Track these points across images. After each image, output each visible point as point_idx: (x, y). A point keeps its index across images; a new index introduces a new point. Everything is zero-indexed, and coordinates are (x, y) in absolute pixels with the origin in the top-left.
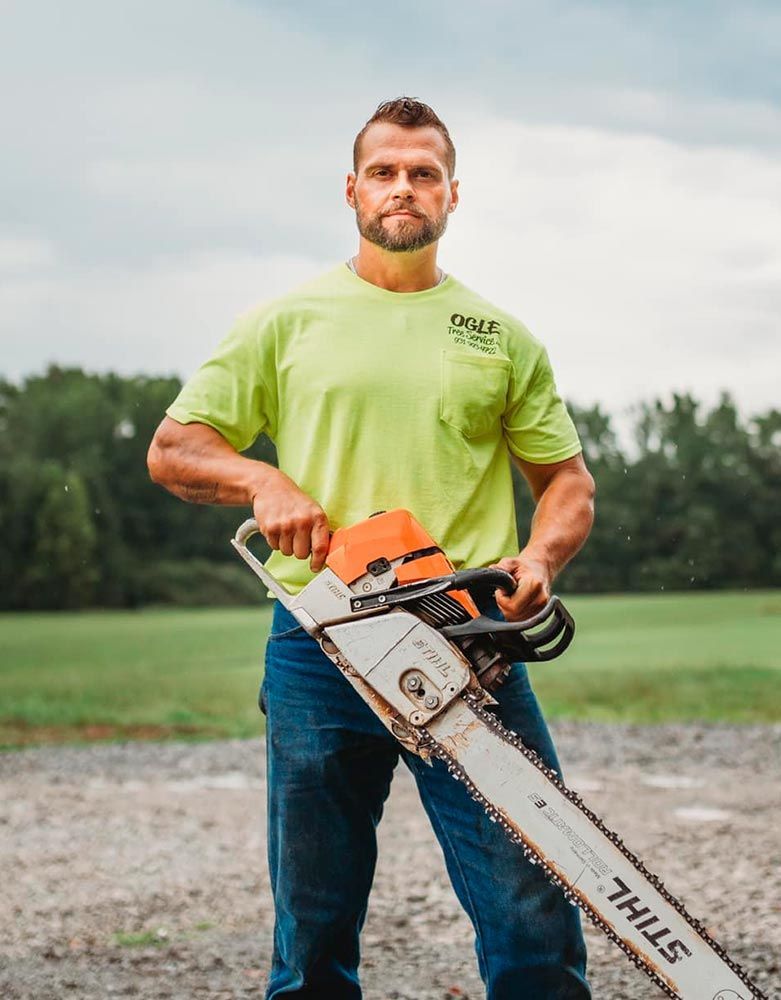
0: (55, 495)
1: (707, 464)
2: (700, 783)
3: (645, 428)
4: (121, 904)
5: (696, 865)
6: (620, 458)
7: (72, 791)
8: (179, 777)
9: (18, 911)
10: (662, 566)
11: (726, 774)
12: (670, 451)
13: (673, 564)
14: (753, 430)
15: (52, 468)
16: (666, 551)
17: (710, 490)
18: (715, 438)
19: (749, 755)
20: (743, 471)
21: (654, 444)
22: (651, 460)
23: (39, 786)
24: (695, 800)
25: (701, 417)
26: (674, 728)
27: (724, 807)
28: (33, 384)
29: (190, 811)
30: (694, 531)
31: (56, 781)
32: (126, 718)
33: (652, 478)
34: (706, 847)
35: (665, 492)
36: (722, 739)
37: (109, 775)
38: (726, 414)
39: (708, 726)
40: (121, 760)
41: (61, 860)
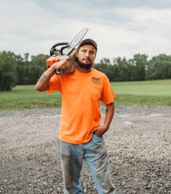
0: (40, 70)
1: (122, 66)
2: (127, 116)
3: (114, 61)
4: (42, 144)
5: (129, 135)
6: (111, 65)
7: (38, 117)
8: (54, 115)
9: (26, 146)
10: (116, 79)
11: (130, 115)
12: (118, 64)
13: (118, 78)
14: (128, 61)
15: (40, 67)
16: (117, 76)
17: (122, 69)
18: (123, 62)
19: (133, 111)
20: (127, 66)
21: (115, 63)
22: (115, 65)
23: (34, 116)
24: (126, 120)
25: (121, 60)
26: (122, 106)
27: (131, 121)
28: (37, 56)
29: (54, 122)
30: (121, 74)
31: (36, 116)
32: (48, 103)
33: (115, 68)
34: (130, 131)
35: (117, 69)
36: (128, 108)
37: (44, 114)
38: (124, 59)
39: (126, 105)
40: (46, 112)
41: (35, 133)
